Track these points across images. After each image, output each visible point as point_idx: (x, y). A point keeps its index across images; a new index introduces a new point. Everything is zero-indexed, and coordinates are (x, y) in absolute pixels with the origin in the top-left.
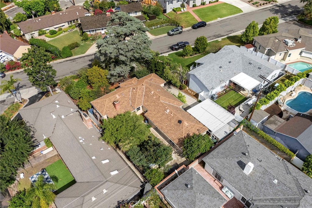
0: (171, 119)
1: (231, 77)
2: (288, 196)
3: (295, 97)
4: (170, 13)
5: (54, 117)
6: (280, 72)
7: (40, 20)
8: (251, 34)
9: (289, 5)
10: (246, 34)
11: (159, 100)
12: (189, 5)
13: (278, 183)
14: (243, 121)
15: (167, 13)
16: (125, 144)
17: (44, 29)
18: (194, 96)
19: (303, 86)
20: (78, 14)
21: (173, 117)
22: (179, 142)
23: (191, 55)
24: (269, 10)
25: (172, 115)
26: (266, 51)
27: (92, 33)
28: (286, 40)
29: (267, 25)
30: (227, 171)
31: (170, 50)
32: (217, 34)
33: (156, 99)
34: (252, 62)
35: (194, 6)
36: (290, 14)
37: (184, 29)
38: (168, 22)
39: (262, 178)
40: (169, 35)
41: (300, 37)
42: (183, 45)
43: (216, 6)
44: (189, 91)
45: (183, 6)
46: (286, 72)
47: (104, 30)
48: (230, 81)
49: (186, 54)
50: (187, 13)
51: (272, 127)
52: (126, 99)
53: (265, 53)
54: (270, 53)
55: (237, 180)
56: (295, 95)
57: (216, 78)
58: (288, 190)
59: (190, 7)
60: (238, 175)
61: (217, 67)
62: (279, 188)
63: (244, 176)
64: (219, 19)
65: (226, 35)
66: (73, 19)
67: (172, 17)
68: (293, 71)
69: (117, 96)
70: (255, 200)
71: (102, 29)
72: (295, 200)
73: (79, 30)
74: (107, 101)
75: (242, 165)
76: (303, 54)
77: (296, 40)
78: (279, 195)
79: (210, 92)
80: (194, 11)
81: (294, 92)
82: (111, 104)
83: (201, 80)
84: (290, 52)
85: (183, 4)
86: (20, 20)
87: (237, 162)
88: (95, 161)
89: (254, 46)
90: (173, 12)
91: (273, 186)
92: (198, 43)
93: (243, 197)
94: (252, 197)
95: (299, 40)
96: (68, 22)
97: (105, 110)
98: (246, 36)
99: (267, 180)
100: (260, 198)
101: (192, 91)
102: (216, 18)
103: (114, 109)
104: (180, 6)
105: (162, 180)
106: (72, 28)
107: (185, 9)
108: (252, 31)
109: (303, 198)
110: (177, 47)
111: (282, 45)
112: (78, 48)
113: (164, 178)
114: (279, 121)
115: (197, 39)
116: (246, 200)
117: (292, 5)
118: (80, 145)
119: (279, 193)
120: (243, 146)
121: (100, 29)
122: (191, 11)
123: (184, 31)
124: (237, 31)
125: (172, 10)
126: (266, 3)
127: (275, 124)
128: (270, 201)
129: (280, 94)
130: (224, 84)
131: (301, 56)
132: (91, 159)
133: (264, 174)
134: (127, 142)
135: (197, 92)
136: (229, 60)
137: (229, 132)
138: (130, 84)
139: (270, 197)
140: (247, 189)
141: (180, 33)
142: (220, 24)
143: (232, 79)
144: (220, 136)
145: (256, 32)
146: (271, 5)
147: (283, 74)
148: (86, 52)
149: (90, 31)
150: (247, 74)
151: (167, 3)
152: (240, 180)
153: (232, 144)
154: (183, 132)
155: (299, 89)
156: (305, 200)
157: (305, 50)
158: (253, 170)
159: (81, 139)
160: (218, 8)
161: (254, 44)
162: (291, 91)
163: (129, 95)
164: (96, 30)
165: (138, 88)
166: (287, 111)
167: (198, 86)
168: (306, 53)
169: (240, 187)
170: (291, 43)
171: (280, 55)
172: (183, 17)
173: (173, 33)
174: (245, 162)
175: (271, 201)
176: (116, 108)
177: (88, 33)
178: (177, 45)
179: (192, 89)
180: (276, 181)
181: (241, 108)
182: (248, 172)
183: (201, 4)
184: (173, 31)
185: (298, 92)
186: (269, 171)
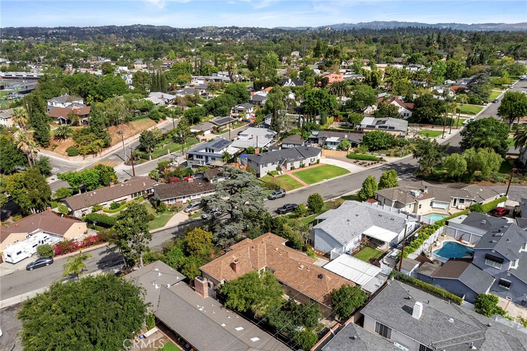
0: (308, 275)
1: (363, 231)
2: (470, 332)
3: (441, 247)
4: (265, 177)
5: (157, 287)
6: (416, 225)
7: (95, 193)
8: (370, 189)
9: (401, 163)
10: (364, 189)
11: (288, 257)
12: (286, 168)
13: (455, 321)
14: (392, 272)
15: (261, 177)
16: (260, 305)
17: (101, 204)
18: (324, 256)
19: (445, 236)
20: (144, 185)
21: (311, 273)
22: (325, 299)
23: (305, 216)
24: (380, 169)
25: (309, 271)
26: (393, 204)
27: (170, 203)
28: (412, 191)
29: (385, 179)
30: (393, 319)
31: (276, 214)
32: (328, 195)
33: (283, 255)
34: (381, 214)
35: (292, 168)
36: (405, 172)
37: (287, 193)
38: (266, 186)
39: (436, 320)
40: (270, 199)
41: (426, 187)
42: (291, 207)
43: (317, 168)
44: (315, 251)
45: (279, 169)
46: (422, 223)
47: (186, 199)
48: (363, 235)
49: (300, 214)
50: (286, 176)
51: (428, 273)
52: (245, 260)
53: (393, 206)
54: (398, 205)
55: (407, 327)
56: (440, 245)
57: (347, 231)
58: (468, 327)
59: (288, 170)
60: (408, 322)
61: (344, 221)
62: (458, 326)
63: (415, 322)
64: (325, 180)
65: (339, 195)
66: (139, 191)
67: (269, 180)
68: (429, 222)
69: (234, 257)
70: (436, 344)
71: (184, 197)
72: (479, 335)
73: (149, 202)
74: (223, 262)
75: (409, 310)
76: (435, 205)
77: (423, 191)
78: (460, 334)
79: (344, 247)
80: (293, 174)
81: (438, 242)
82: (228, 266)
83: (331, 234)
84: (420, 202)
85: (279, 166)
86: (64, 196)
87: (402, 308)
88: (226, 328)
89: (377, 200)
90: (268, 176)
91: (450, 325)
92: (311, 201)
93: (421, 345)
94: (431, 342)
95: (426, 191)
96: (132, 194)
97: (222, 274)
98: (365, 191)
99: (442, 321)
100: (440, 341)
101: (320, 251)
102: (322, 179)
103: (233, 271)
104: (275, 170)
105: (317, 342)
106: (139, 200)
107: (282, 171)
108: (370, 186)
109: (487, 331)
110: (284, 210)
111: (410, 196)
112: (153, 221)
113: (320, 339)
114: (432, 267)
115: (310, 197)
116: (425, 347)
117: (404, 163)
118: (201, 314)
119: (460, 332)
120: (403, 292)
121: (181, 198)
122: (290, 174)
123: (288, 194)
124: (351, 191)
125: (266, 174)
126: (375, 163)
127: (431, 270)
128: (452, 342)
129: (425, 242)
130: (356, 239)
131: (432, 207)
132: (222, 327)
133: (436, 315)
134: (263, 302)
135: (327, 251)
136: (356, 214)
137: (380, 285)
138: (245, 244)
139: (451, 339)
140: (423, 335)
141: (284, 196)
142: (328, 186)
143: (365, 233)
144: (373, 290)
145: (375, 186)
146: (381, 165)
147: (419, 226)
148: (165, 225)
149: (168, 200)
150: (380, 226)
151: (261, 166)
152: (412, 326)
153: (389, 293)
154: (327, 288)
155: (443, 239)
156: (489, 333)
157: (435, 199)
158: (423, 313)
159: (200, 308)
160: (321, 170)
161: (377, 198)
162: (435, 242)
163: (248, 256)
164: (175, 199)
165: (258, 246)
166: (437, 261)
167: (326, 244)
168: (436, 203)
169: (414, 333)
170: (417, 193)
171: (410, 207)
172: (282, 180)
173: (275, 196)
174: (411, 306)
175: (454, 341)
176: (235, 271)
177: (166, 203)
178: (284, 207)
179: (318, 249)
180: (452, 320)
181: (385, 262)
182: (418, 315)
183: (300, 167)
184: (274, 194)
185: (442, 242)
186: (441, 311)
